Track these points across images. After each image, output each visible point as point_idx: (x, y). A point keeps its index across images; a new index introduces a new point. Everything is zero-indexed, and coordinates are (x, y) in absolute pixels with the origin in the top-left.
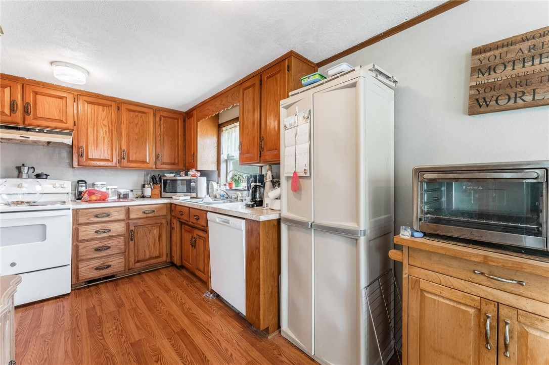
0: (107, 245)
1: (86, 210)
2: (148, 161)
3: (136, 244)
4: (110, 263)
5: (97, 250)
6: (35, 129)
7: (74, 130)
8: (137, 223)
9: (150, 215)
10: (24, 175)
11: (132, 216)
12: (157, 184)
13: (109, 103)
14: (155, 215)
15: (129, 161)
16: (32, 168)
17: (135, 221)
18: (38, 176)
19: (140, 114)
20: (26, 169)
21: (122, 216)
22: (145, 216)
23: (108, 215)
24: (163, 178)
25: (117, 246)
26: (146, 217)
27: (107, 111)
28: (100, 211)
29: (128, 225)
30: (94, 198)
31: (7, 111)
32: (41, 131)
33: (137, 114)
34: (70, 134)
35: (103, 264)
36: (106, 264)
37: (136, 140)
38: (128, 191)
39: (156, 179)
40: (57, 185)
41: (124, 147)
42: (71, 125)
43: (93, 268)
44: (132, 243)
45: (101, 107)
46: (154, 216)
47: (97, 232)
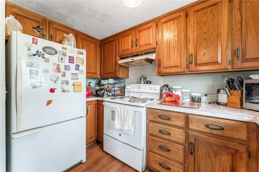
0: (168, 147)
1: (154, 110)
2: (219, 61)
3: (196, 160)
4: (170, 167)
5: (160, 147)
6: (139, 54)
7: (156, 48)
8: (197, 137)
9: (215, 132)
10: (143, 82)
11: (191, 126)
12: (235, 89)
13: (178, 14)
14: (225, 134)
15: (196, 64)
16: (145, 78)
17: (195, 134)
18: (147, 82)
19: (210, 9)
20: (142, 79)
21: (181, 123)
22: (208, 130)
23: (169, 119)
24: (246, 81)
25: (176, 152)
26: (211, 134)
27: (177, 23)
28: (163, 113)
29: (187, 136)
30: (168, 99)
31: (130, 48)
32: (142, 54)
33: (205, 10)
34: (154, 52)
35: (165, 163)
36: (167, 165)
37: (205, 40)
38: (200, 95)
39: (233, 82)
40: (152, 88)
41: (191, 51)
42: (154, 46)
43: (157, 161)
44: (191, 157)
45: (172, 22)
46: (223, 136)
47: (160, 131)
